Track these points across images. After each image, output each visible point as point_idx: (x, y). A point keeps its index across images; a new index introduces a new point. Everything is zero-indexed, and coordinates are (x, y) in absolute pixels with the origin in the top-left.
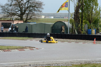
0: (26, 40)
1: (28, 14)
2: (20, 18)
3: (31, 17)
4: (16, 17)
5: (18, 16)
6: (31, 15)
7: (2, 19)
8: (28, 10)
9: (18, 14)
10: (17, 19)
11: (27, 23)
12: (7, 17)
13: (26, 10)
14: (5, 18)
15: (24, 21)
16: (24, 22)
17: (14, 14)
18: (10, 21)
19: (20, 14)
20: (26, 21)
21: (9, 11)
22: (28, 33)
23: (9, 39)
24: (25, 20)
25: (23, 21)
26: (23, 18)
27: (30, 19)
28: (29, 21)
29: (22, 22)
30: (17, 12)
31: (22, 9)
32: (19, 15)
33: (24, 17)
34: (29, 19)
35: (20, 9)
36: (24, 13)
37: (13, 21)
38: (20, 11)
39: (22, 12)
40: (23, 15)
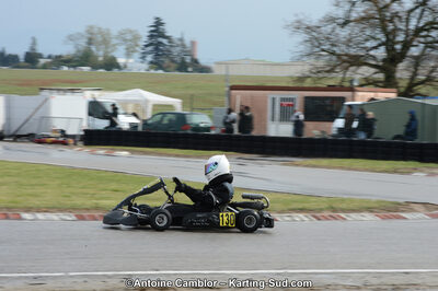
0: (409, 173)
1: (418, 61)
2: (381, 76)
3: (434, 74)
4: (367, 74)
5: (373, 70)
6: (432, 64)
7: (308, 83)
8: (422, 40)
9: (374, 58)
10: (368, 83)
11: (412, 97)
12: (328, 72)
13: (412, 40)
14: (320, 79)
15: (402, 90)
16: (400, 94)
17: (356, 61)
18: (341, 88)
19: (384, 60)
20: (408, 92)
21: (335, 49)
22: (417, 141)
23: (334, 168)
24: (403, 84)
25: (395, 90)
26: (398, 75)
27: (429, 80)
28: (422, 89)
29: (393, 95)
30: (372, 53)
31: (394, 37)
32: (381, 64)
33: (403, 72)
34: (422, 82)
35: (384, 39)
36: (402, 56)
37: (351, 89)
38: (382, 49)
39: (394, 49)
40: (395, 66)
